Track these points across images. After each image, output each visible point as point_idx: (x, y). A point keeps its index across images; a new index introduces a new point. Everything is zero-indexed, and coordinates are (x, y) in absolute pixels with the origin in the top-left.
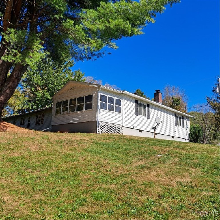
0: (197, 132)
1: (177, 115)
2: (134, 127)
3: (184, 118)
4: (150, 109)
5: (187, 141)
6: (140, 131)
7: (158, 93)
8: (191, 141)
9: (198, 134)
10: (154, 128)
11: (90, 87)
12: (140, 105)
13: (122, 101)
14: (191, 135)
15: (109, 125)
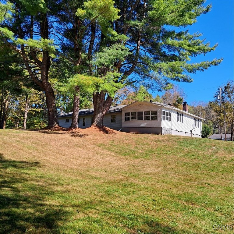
0: (207, 130)
1: (196, 119)
2: (176, 129)
3: (199, 120)
4: (183, 117)
5: (200, 137)
6: (179, 131)
7: (186, 104)
8: (203, 137)
9: (208, 132)
10: (191, 131)
11: (155, 106)
12: (179, 115)
13: (171, 113)
14: (203, 132)
15: (166, 129)
